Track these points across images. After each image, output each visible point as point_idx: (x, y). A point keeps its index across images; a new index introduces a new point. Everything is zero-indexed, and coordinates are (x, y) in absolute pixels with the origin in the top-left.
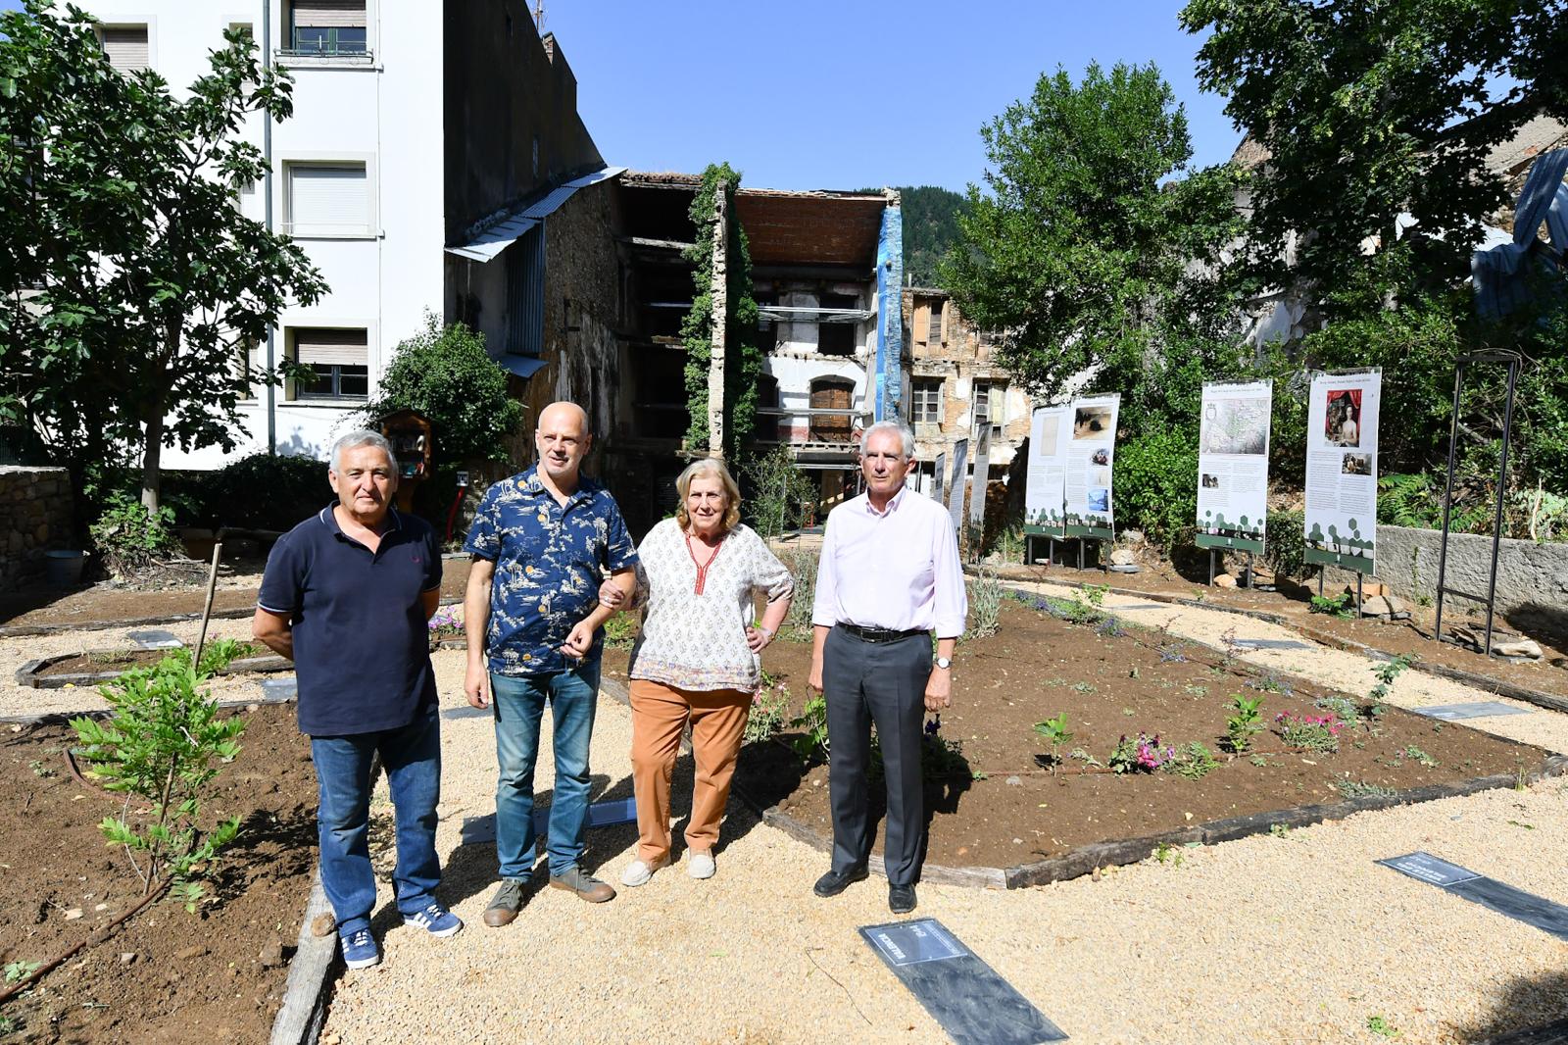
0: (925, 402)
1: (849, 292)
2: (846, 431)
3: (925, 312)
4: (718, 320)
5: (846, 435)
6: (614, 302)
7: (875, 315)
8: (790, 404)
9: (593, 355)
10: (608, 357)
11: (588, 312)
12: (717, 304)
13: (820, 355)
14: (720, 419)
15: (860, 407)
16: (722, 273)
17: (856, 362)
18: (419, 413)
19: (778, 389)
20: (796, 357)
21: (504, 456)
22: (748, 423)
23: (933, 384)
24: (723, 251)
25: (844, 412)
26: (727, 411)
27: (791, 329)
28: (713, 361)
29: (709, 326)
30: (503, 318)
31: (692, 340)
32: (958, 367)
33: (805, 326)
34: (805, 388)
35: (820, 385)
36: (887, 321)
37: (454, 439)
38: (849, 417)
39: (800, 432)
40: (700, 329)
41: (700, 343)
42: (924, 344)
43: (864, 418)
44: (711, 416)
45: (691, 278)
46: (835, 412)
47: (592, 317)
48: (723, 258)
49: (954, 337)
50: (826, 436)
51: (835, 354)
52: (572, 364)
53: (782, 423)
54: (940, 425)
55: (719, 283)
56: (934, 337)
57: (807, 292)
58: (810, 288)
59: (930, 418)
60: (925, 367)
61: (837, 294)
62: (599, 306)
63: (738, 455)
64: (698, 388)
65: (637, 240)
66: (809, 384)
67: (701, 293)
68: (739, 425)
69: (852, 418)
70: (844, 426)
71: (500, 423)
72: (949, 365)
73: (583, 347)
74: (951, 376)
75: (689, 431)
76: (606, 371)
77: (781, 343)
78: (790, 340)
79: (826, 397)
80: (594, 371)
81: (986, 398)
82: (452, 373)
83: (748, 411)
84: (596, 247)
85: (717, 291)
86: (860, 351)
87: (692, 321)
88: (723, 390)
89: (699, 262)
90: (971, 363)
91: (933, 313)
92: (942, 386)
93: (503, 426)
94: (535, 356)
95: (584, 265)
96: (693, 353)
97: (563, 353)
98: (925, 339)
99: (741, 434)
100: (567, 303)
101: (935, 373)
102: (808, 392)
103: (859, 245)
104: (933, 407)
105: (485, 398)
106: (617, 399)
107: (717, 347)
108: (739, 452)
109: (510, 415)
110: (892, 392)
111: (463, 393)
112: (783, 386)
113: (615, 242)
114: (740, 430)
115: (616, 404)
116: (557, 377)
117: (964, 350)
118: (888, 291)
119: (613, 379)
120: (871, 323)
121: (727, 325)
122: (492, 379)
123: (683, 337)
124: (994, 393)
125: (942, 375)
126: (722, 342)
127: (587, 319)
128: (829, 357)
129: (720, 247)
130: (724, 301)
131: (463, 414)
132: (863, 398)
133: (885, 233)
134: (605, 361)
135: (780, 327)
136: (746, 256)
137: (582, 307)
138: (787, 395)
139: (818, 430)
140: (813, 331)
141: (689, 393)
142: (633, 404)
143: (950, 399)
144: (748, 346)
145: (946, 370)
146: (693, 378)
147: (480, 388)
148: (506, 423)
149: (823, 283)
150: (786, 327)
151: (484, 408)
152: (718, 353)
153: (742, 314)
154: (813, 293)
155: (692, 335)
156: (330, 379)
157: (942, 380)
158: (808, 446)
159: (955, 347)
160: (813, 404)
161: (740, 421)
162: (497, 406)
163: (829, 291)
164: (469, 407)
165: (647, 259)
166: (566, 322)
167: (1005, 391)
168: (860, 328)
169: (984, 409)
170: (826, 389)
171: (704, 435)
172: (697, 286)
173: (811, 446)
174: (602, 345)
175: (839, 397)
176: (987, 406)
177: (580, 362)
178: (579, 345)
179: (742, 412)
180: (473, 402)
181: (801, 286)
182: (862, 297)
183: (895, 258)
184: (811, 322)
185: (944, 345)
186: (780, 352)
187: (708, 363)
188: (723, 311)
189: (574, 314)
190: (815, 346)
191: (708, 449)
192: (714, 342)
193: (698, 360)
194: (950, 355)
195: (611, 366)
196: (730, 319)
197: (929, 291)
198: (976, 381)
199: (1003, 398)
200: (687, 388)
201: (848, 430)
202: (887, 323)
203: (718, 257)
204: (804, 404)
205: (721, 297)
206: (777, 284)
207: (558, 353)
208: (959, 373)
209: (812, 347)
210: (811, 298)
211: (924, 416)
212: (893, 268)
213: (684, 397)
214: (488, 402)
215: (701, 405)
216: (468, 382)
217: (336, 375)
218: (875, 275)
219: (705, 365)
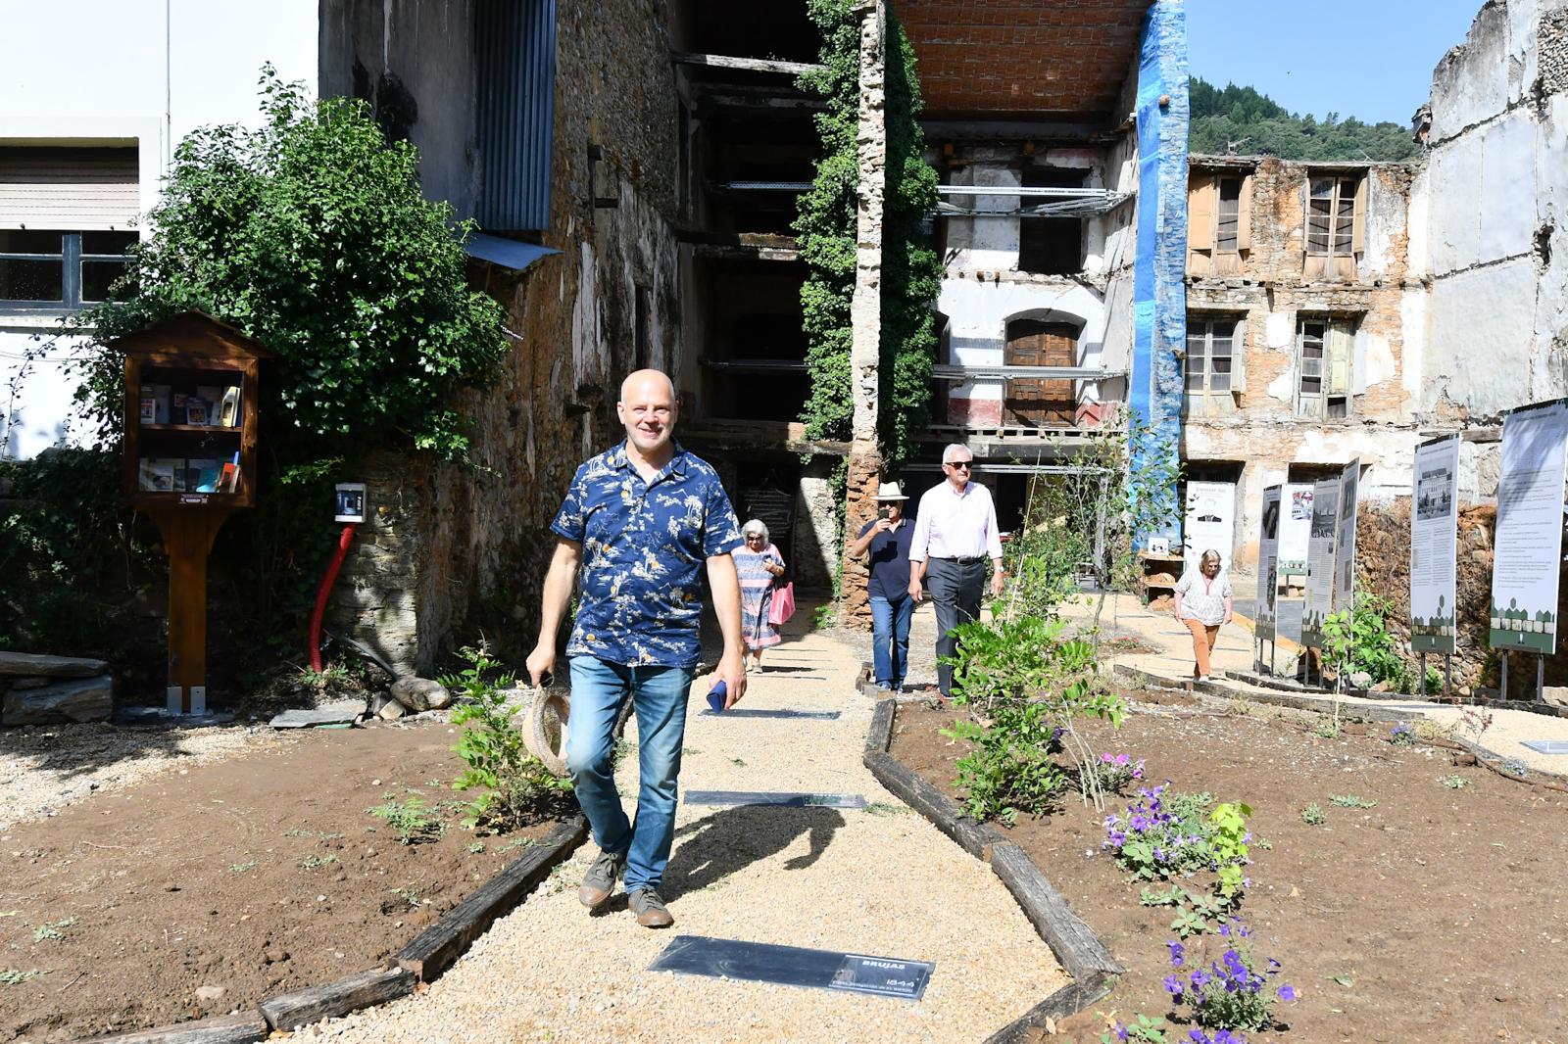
0: (1208, 356)
1: (1074, 162)
2: (1067, 406)
3: (1210, 194)
4: (868, 195)
5: (1067, 414)
6: (672, 172)
7: (1131, 200)
8: (968, 358)
9: (639, 263)
10: (662, 268)
11: (631, 181)
12: (868, 166)
13: (1022, 275)
14: (873, 381)
15: (1093, 363)
16: (877, 108)
17: (1087, 285)
18: (230, 328)
19: (948, 334)
20: (980, 278)
21: (458, 442)
22: (920, 388)
23: (1223, 323)
24: (879, 65)
25: (1066, 371)
26: (885, 368)
27: (972, 229)
28: (860, 273)
29: (849, 210)
30: (469, 158)
31: (815, 237)
32: (1270, 292)
33: (997, 224)
34: (997, 331)
35: (1021, 327)
36: (1161, 204)
37: (323, 396)
38: (1073, 383)
39: (987, 409)
40: (831, 217)
41: (833, 242)
42: (1207, 253)
43: (1102, 384)
44: (857, 376)
45: (812, 125)
46: (1046, 373)
47: (637, 189)
48: (879, 79)
49: (1264, 238)
50: (1030, 415)
51: (1048, 271)
52: (603, 272)
53: (955, 393)
54: (1236, 395)
55: (872, 126)
56: (1226, 240)
57: (1000, 164)
58: (1006, 158)
59: (1216, 383)
60: (1212, 293)
61: (1052, 167)
62: (648, 173)
63: (901, 449)
64: (826, 325)
65: (713, 60)
66: (1003, 327)
67: (831, 151)
68: (904, 393)
69: (1079, 384)
70: (1063, 398)
71: (450, 354)
72: (1254, 288)
73: (622, 244)
74: (1257, 308)
75: (808, 404)
76: (659, 294)
77: (954, 254)
78: (971, 245)
79: (1032, 349)
80: (640, 290)
81: (1319, 347)
82: (315, 216)
83: (919, 367)
84: (645, 63)
85: (868, 141)
86: (1094, 265)
87: (816, 204)
88: (878, 326)
89: (828, 97)
90: (1295, 286)
91: (1224, 197)
92: (1240, 327)
93: (455, 362)
94: (532, 237)
95: (623, 90)
96: (818, 260)
97: (586, 247)
98: (1209, 243)
99: (907, 410)
100: (593, 154)
101: (1229, 303)
102: (1002, 337)
103: (1098, 77)
104: (1223, 364)
105: (407, 285)
106: (676, 347)
107: (869, 245)
108: (904, 444)
109: (475, 333)
110: (1170, 333)
111: (348, 272)
112: (957, 329)
113: (674, 63)
114: (906, 401)
115: (676, 358)
116: (575, 292)
117: (1281, 263)
118: (1163, 151)
119: (671, 311)
120: (1121, 213)
121: (885, 205)
122: (425, 235)
123: (797, 234)
124: (1334, 338)
125: (1242, 307)
126: (877, 237)
127: (628, 192)
128: (1039, 277)
129: (874, 57)
130: (882, 160)
131: (348, 329)
132: (1100, 347)
133: (1156, 48)
134: (659, 279)
135: (952, 226)
136: (914, 83)
137: (619, 169)
138: (964, 343)
139: (1019, 406)
140: (1011, 232)
141: (808, 335)
142: (700, 362)
143: (1255, 350)
144: (917, 247)
145: (1249, 298)
146: (818, 307)
147: (393, 256)
148: (465, 355)
149: (1030, 147)
150: (962, 226)
151: (404, 312)
152: (869, 256)
153: (908, 187)
154: (1010, 166)
155: (816, 229)
156: (58, 266)
157: (1241, 315)
158: (1008, 433)
159: (1265, 256)
160: (1010, 359)
161: (906, 385)
162: (437, 310)
163: (1039, 161)
164: (362, 307)
165: (727, 101)
166: (591, 191)
167: (1353, 333)
168: (1094, 227)
169: (1315, 367)
170: (1032, 334)
171: (841, 412)
172: (824, 139)
173: (1013, 433)
174: (654, 244)
175: (1056, 349)
176: (1321, 361)
177: (617, 271)
178: (616, 239)
179: (909, 368)
180: (372, 298)
181: (990, 154)
182: (1096, 172)
183: (1175, 91)
184: (1007, 216)
185: (1244, 253)
186: (952, 269)
187: (850, 277)
188: (880, 177)
189: (607, 176)
190: (1014, 257)
191: (848, 437)
192: (862, 237)
193: (826, 275)
194: (1260, 270)
195: (668, 285)
196: (891, 194)
197: (1221, 160)
198: (1302, 316)
199: (1351, 346)
200: (805, 327)
201: (1072, 405)
202: (1161, 209)
203: (871, 77)
204: (994, 358)
205: (877, 151)
206: (949, 149)
207: (579, 247)
208: (1271, 302)
209: (1008, 259)
210: (1006, 174)
211: (1207, 380)
212: (1173, 108)
213: (799, 345)
214: (416, 294)
215: (834, 358)
216: (359, 237)
217: (72, 259)
218: (1132, 127)
219: (842, 281)
